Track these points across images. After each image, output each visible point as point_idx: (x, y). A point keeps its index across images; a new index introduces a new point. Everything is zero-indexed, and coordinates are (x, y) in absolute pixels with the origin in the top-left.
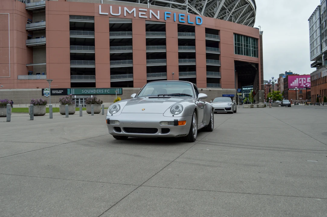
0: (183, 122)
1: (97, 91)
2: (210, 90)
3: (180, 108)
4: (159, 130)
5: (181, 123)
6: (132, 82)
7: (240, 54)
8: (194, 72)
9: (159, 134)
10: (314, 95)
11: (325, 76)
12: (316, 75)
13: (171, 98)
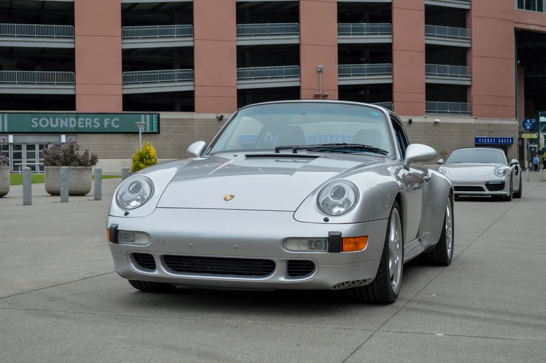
0: (357, 239)
1: (80, 123)
2: (436, 123)
3: (350, 195)
4: (281, 267)
5: (350, 243)
6: (190, 95)
7: (534, 10)
8: (384, 65)
9: (279, 278)
13: (317, 157)
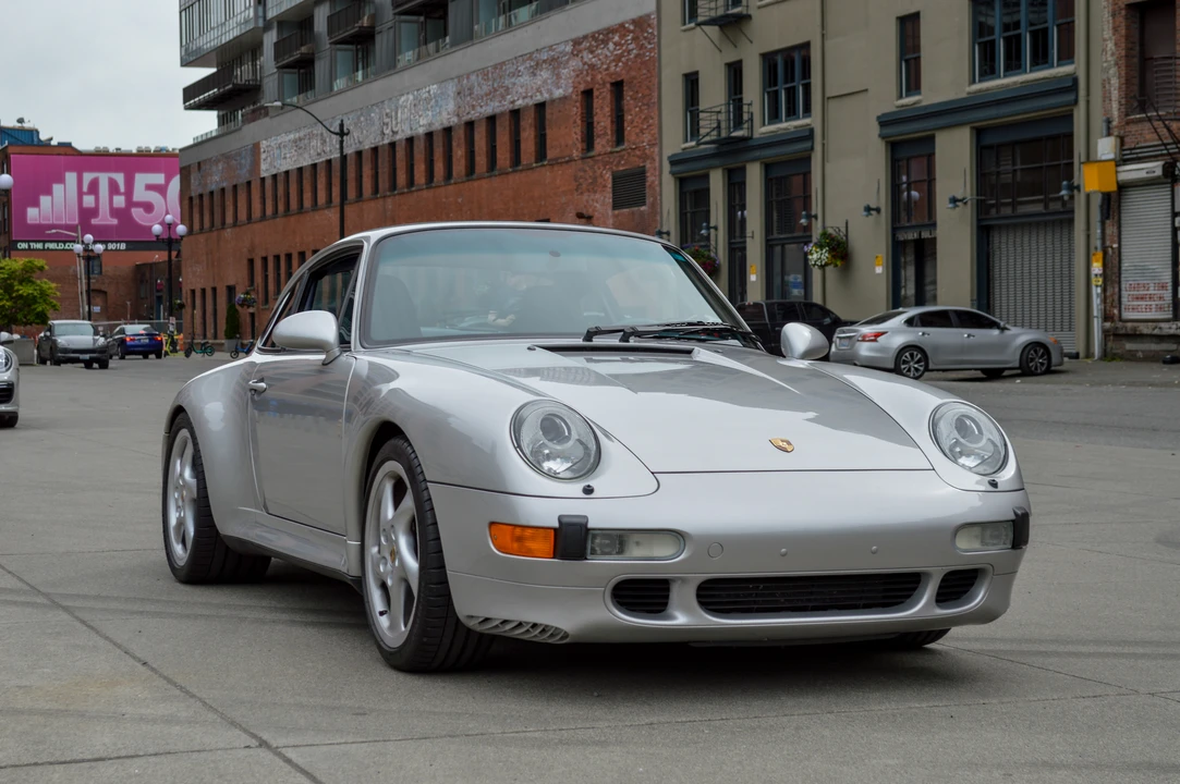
3: (993, 433)
4: (931, 587)
10: (204, 290)
11: (287, 172)
12: (219, 161)
13: (689, 352)
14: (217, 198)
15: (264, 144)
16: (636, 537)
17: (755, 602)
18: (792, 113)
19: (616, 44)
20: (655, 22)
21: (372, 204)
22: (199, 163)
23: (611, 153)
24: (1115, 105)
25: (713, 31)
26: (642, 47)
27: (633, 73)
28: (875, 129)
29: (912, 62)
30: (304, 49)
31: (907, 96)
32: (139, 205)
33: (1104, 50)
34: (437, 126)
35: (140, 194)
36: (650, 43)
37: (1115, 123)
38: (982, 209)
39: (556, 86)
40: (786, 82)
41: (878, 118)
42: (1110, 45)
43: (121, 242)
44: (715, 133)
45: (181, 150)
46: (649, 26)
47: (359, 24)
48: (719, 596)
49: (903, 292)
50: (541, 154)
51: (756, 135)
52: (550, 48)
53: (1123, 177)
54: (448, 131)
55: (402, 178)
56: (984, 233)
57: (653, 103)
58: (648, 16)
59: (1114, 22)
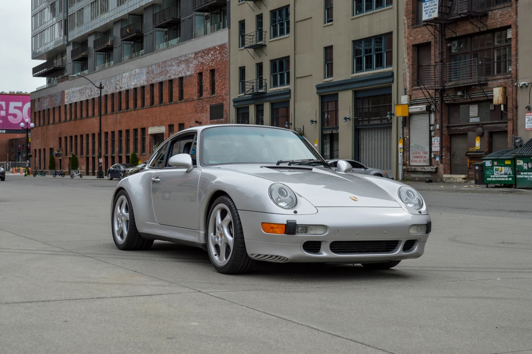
3: (418, 196)
4: (401, 245)
9: (402, 252)
10: (40, 150)
11: (76, 103)
12: (47, 98)
13: (311, 169)
14: (46, 112)
15: (66, 91)
16: (311, 227)
17: (347, 249)
18: (282, 83)
19: (212, 55)
20: (228, 46)
21: (111, 116)
22: (39, 98)
23: (210, 97)
24: (408, 83)
25: (251, 50)
26: (222, 56)
27: (219, 66)
28: (315, 90)
29: (330, 65)
30: (83, 53)
31: (327, 78)
32: (11, 115)
33: (404, 62)
34: (139, 85)
35: (12, 110)
36: (225, 55)
37: (408, 90)
38: (356, 122)
39: (188, 71)
40: (280, 71)
41: (316, 86)
42: (406, 60)
43: (3, 130)
44: (251, 90)
45: (31, 93)
46: (225, 48)
47: (107, 44)
48: (335, 247)
49: (325, 154)
50: (181, 97)
51: (268, 92)
52: (185, 55)
53: (411, 111)
54: (143, 87)
55: (124, 106)
56: (357, 131)
57: (226, 78)
58: (225, 44)
59: (408, 51)
